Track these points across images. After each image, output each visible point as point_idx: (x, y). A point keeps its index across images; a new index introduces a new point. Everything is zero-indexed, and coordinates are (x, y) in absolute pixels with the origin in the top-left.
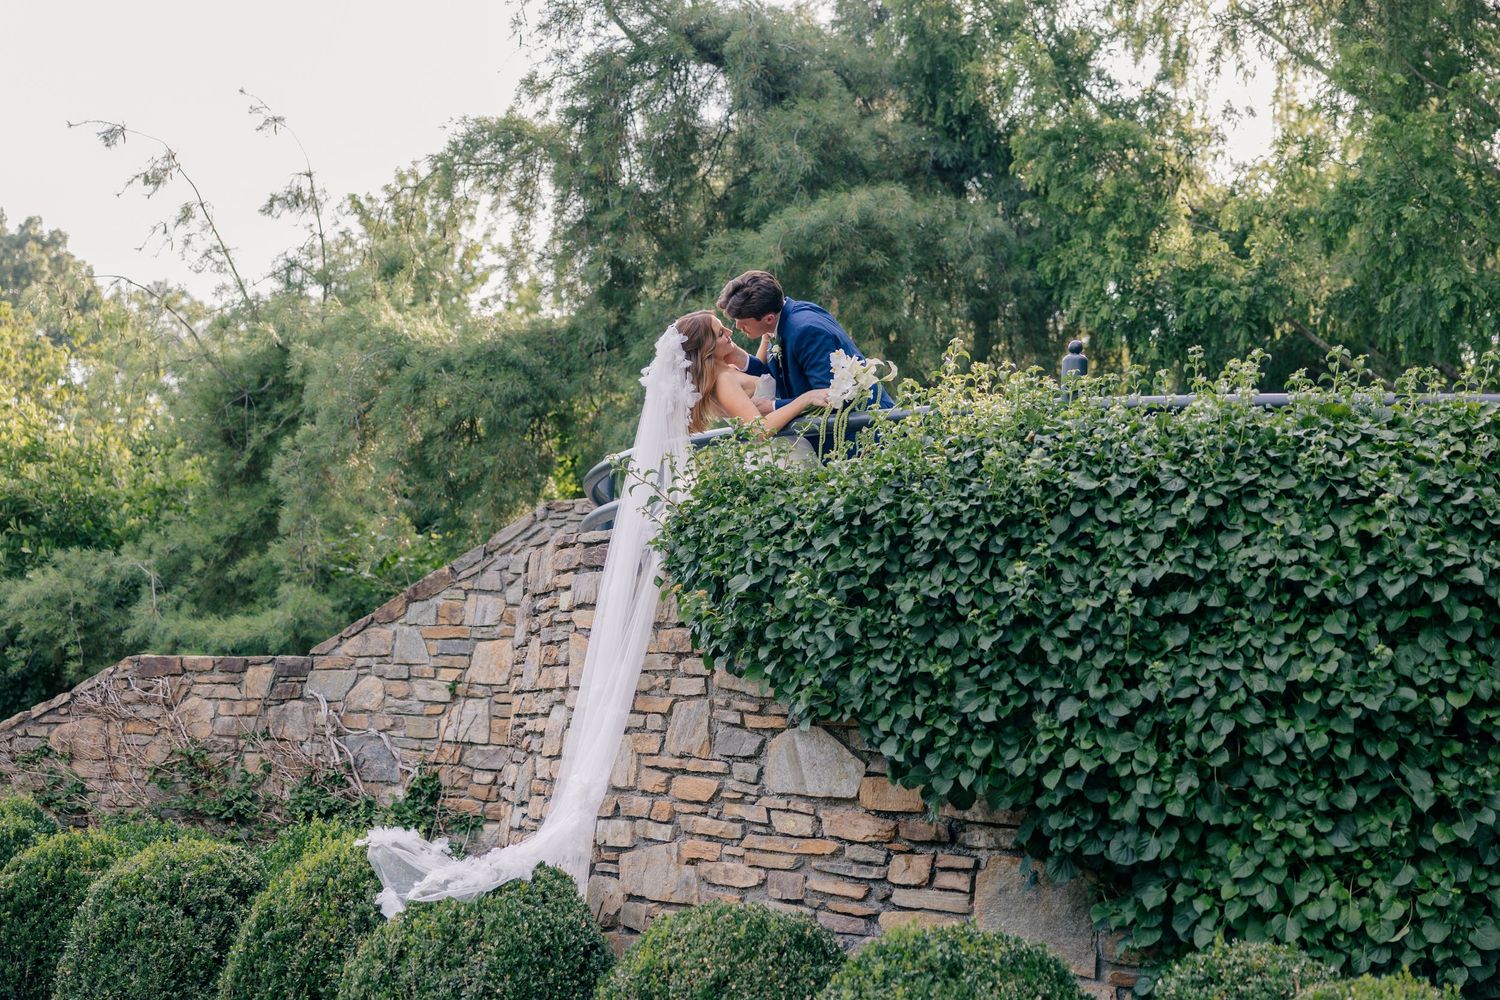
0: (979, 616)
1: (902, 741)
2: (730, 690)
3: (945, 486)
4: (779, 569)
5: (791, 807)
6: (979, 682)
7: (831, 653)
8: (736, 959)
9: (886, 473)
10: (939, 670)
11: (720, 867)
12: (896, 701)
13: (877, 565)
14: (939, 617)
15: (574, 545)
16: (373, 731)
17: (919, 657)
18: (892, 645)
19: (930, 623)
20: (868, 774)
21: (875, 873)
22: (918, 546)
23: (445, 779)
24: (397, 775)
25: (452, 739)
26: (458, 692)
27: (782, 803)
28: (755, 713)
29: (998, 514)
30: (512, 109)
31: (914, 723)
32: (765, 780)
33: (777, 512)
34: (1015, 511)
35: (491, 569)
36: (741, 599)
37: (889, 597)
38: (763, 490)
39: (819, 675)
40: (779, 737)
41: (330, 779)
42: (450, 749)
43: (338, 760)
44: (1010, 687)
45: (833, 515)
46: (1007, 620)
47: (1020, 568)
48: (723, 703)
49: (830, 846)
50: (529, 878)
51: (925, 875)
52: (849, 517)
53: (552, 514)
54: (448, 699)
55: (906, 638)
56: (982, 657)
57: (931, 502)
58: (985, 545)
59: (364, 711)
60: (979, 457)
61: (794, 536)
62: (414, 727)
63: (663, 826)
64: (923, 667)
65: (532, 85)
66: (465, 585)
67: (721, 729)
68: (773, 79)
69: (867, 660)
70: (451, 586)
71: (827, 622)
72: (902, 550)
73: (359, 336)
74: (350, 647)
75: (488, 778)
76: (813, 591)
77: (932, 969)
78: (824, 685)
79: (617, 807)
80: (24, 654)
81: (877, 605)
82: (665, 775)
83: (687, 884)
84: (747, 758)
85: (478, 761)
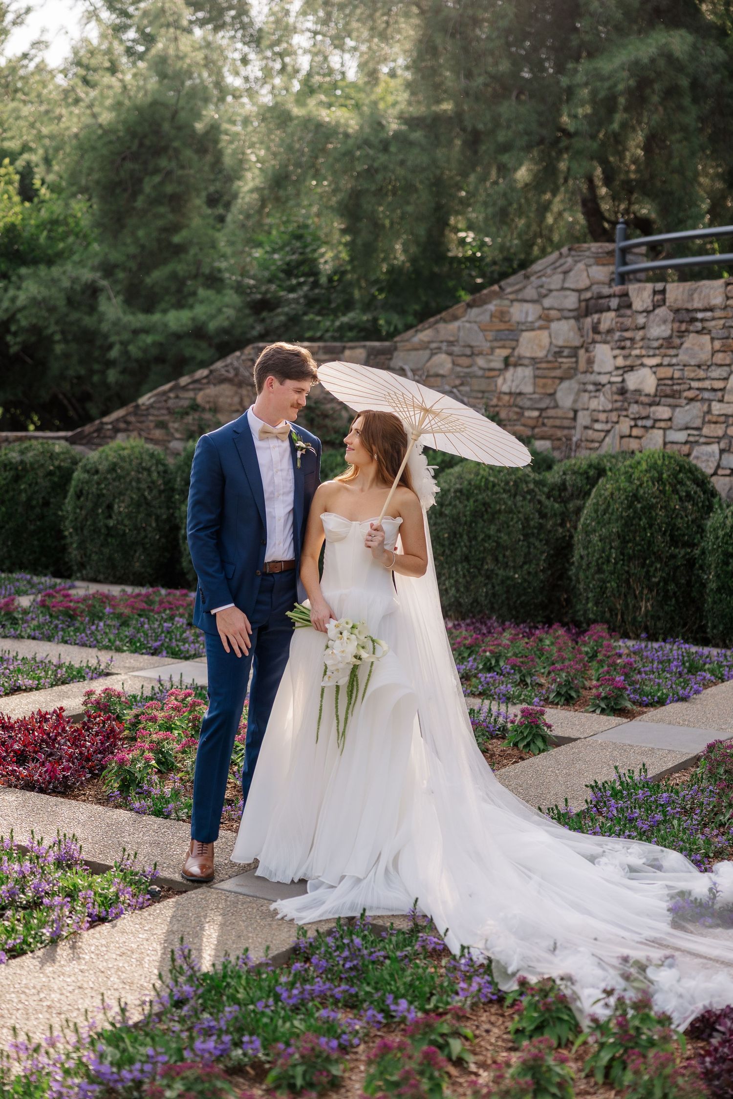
23: (503, 415)
25: (507, 391)
26: (510, 362)
35: (529, 287)
42: (506, 398)
53: (573, 253)
54: (502, 367)
59: (439, 376)
62: (477, 384)
66: (511, 297)
70: (501, 298)
74: (425, 336)
75: (536, 414)
80: (19, 339)
85: (528, 404)
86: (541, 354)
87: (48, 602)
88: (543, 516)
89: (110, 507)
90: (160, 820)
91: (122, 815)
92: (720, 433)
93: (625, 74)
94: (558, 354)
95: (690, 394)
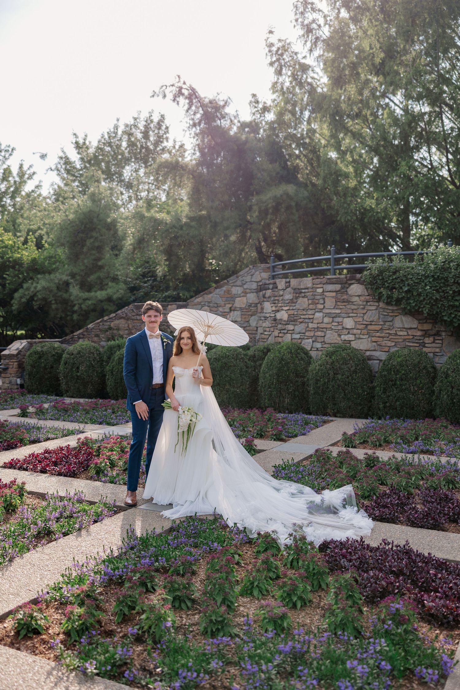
2: (384, 308)
5: (401, 330)
11: (383, 342)
20: (419, 323)
21: (422, 341)
26: (232, 309)
27: (398, 329)
28: (391, 313)
32: (395, 325)
35: (238, 281)
40: (397, 317)
48: (382, 311)
49: (411, 337)
51: (433, 341)
53: (255, 268)
63: (365, 335)
66: (232, 284)
70: (228, 285)
74: (199, 300)
82: (365, 326)
83: (374, 346)
84: (389, 321)
86: (244, 306)
87: (57, 405)
88: (247, 367)
89: (78, 368)
90: (113, 485)
91: (98, 483)
92: (312, 335)
93: (271, 201)
94: (250, 306)
95: (301, 320)
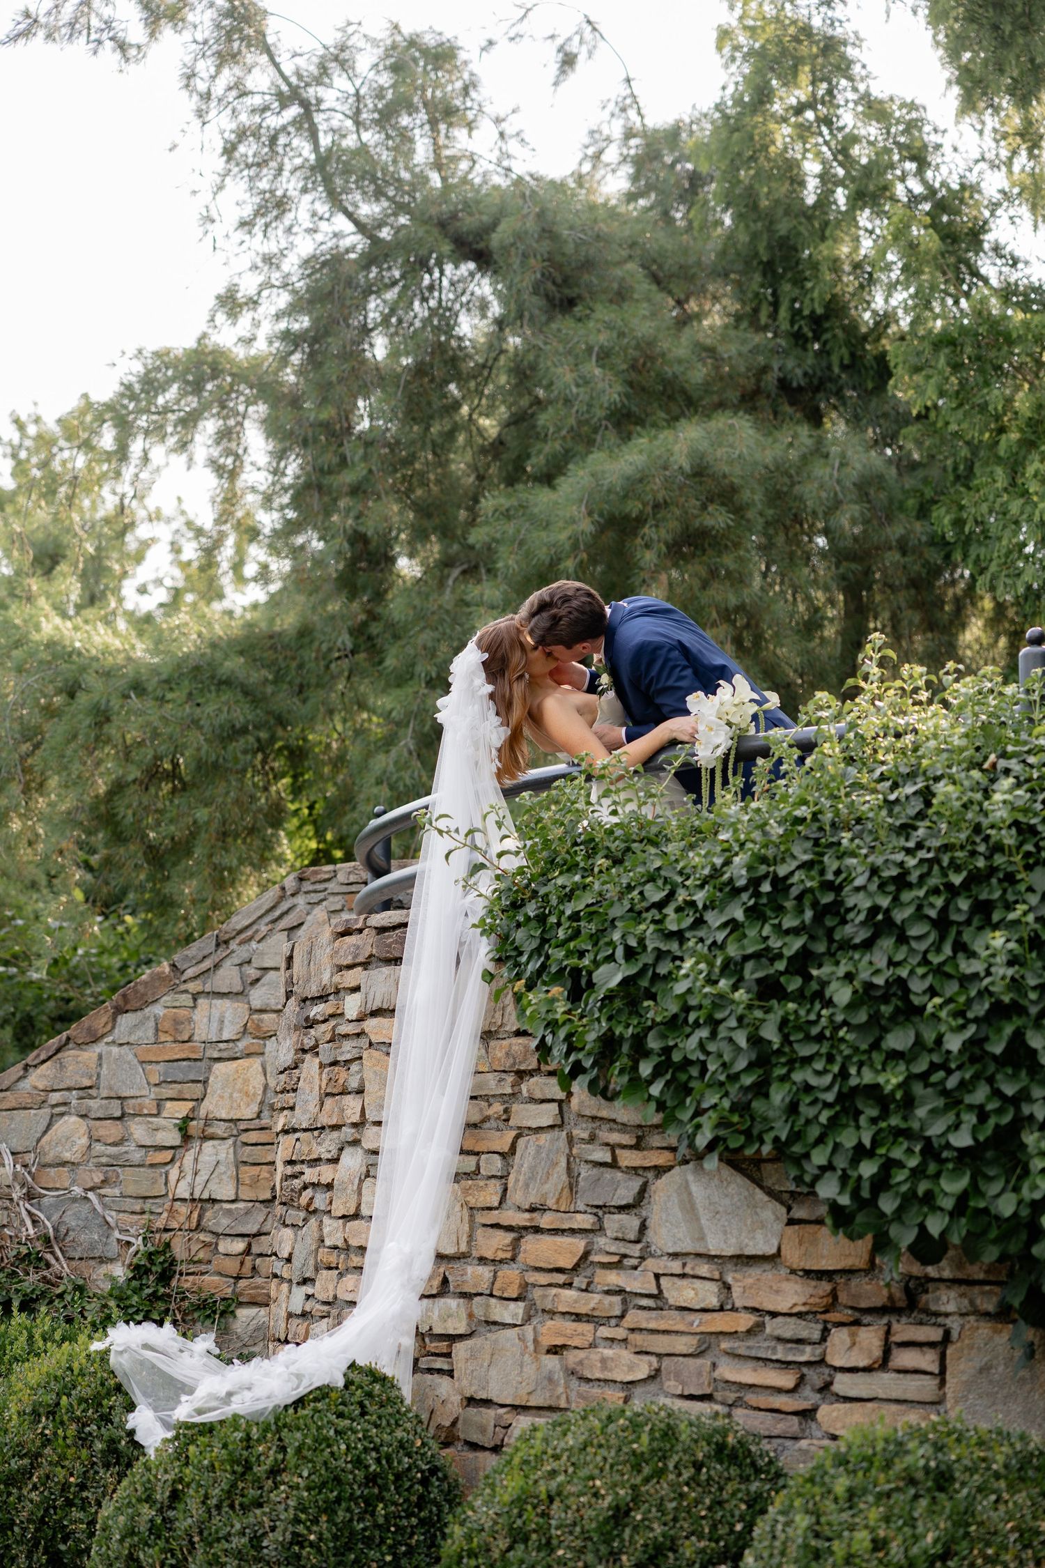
0: (941, 1006)
1: (844, 1179)
2: (594, 1118)
3: (882, 833)
4: (660, 955)
5: (688, 1270)
6: (945, 1093)
7: (741, 1064)
8: (638, 1480)
9: (802, 820)
10: (891, 1080)
11: (595, 1356)
12: (834, 1123)
13: (797, 944)
14: (886, 1010)
15: (360, 931)
16: (77, 1190)
17: (861, 1065)
18: (824, 1050)
19: (874, 1018)
20: (791, 1222)
21: (807, 1354)
22: (850, 916)
23: (179, 1251)
24: (114, 1248)
25: (187, 1196)
26: (191, 1132)
27: (675, 1266)
28: (631, 1147)
29: (958, 869)
30: (204, 335)
31: (861, 1153)
32: (650, 1235)
33: (652, 878)
34: (981, 863)
35: (227, 964)
36: (609, 998)
37: (814, 986)
38: (628, 849)
39: (726, 1094)
40: (666, 1178)
41: (22, 1259)
42: (184, 1209)
43: (31, 1232)
44: (989, 1099)
45: (731, 880)
46: (981, 1009)
47: (998, 940)
48: (585, 1135)
49: (744, 1321)
50: (340, 1383)
51: (878, 1353)
52: (755, 883)
53: (307, 886)
54: (177, 1142)
55: (842, 1040)
56: (947, 1060)
57: (866, 856)
58: (944, 911)
59: (64, 1164)
60: (926, 795)
61: (679, 910)
62: (133, 1181)
63: (512, 1305)
64: (868, 1077)
65: (231, 303)
66: (193, 987)
67: (585, 1171)
68: (559, 280)
69: (790, 1071)
70: (174, 989)
71: (733, 1023)
72: (830, 922)
73: (15, 653)
74: (39, 1078)
75: (240, 1246)
76: (712, 982)
77: (912, 1481)
78: (734, 1108)
79: (445, 1281)
81: (799, 996)
82: (509, 1237)
83: (550, 1380)
84: (622, 1209)
85: (223, 1224)
86: (247, 1111)
